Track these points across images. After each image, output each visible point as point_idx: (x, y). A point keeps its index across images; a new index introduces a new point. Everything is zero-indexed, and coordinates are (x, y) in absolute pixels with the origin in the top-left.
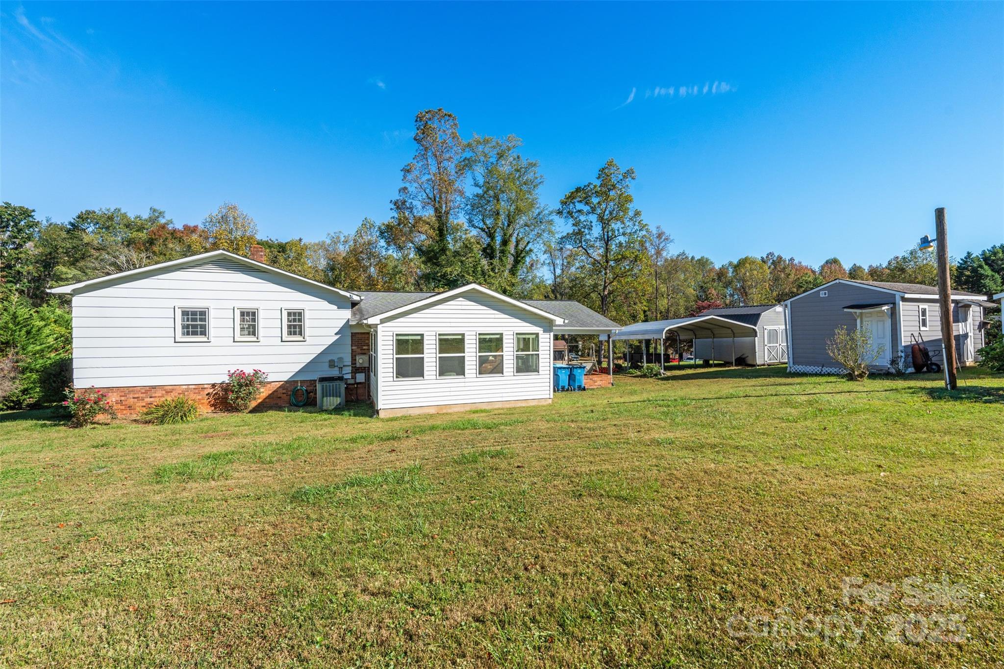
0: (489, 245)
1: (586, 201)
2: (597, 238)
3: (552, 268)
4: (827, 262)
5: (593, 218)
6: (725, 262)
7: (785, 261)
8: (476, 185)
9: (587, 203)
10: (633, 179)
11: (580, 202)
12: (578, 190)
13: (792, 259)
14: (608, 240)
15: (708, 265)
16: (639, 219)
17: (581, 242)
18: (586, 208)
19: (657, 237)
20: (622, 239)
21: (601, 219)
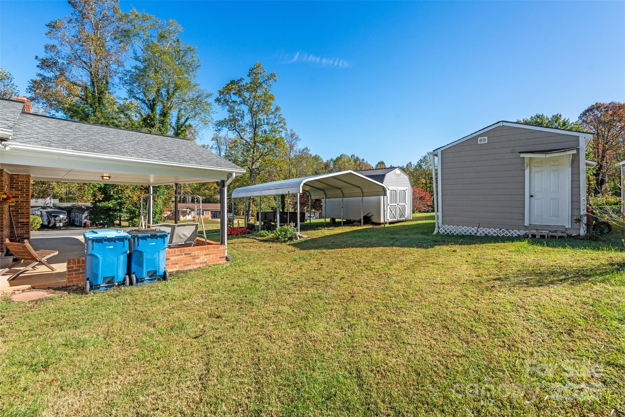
0: (149, 116)
1: (239, 93)
2: (247, 124)
3: (218, 152)
4: (379, 163)
5: (245, 108)
6: (329, 159)
7: (360, 160)
8: (137, 59)
9: (240, 96)
10: (275, 81)
11: (235, 94)
12: (232, 82)
13: (363, 160)
14: (256, 127)
15: (319, 160)
16: (279, 113)
17: (235, 126)
18: (239, 100)
19: (291, 136)
20: (266, 127)
21: (251, 110)
